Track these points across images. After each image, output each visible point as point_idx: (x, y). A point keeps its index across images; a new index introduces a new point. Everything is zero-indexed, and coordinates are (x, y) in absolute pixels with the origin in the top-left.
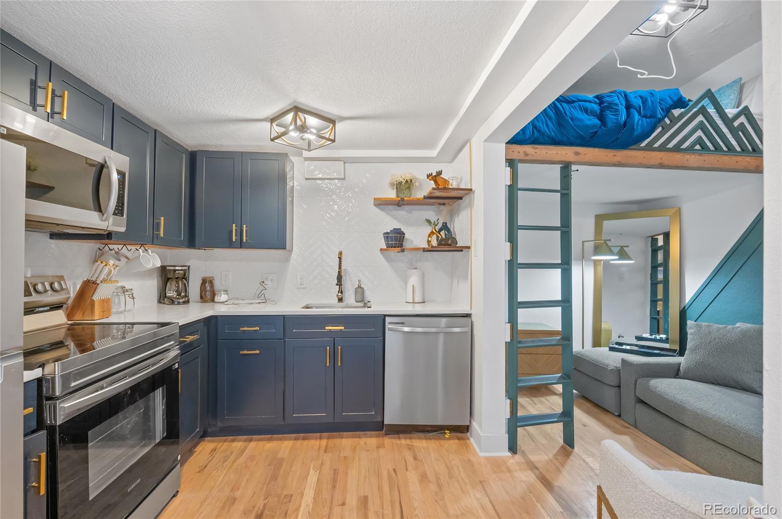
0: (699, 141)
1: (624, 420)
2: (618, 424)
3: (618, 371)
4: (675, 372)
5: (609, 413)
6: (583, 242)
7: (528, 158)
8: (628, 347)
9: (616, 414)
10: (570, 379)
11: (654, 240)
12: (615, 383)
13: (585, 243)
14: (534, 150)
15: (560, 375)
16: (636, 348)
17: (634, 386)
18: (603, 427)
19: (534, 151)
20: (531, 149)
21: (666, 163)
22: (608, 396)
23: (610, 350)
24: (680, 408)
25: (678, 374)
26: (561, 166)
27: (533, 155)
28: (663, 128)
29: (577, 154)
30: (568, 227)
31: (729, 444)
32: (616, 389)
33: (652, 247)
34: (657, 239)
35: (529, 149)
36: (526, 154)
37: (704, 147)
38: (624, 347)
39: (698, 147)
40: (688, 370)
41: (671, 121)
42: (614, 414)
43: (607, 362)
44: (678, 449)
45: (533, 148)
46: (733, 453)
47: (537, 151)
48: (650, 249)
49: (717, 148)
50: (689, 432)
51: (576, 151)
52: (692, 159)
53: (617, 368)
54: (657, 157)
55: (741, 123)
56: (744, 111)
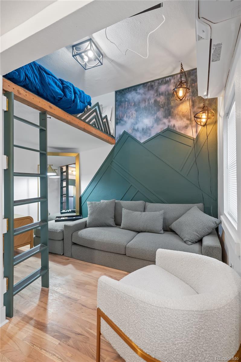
0: (94, 123)
1: (65, 256)
2: (64, 259)
3: (62, 232)
4: (85, 226)
5: (57, 255)
6: (38, 165)
7: (20, 96)
8: (64, 218)
9: (62, 254)
10: (47, 245)
11: (62, 169)
12: (61, 238)
14: (25, 93)
15: (40, 245)
16: (67, 218)
17: (71, 237)
18: (58, 265)
20: (23, 91)
21: (86, 128)
22: (58, 247)
23: (55, 222)
24: (92, 242)
25: (86, 226)
26: (40, 112)
27: (24, 97)
28: (84, 112)
30: (46, 151)
31: (112, 251)
32: (62, 241)
33: (61, 172)
34: (63, 168)
35: (21, 90)
37: (95, 126)
38: (62, 218)
40: (90, 223)
41: (87, 110)
42: (61, 255)
43: (56, 228)
44: (91, 261)
46: (113, 254)
47: (27, 94)
48: (60, 172)
49: (99, 128)
50: (96, 252)
51: (50, 105)
52: (93, 130)
53: (62, 230)
54: (82, 124)
55: (105, 121)
56: (106, 117)
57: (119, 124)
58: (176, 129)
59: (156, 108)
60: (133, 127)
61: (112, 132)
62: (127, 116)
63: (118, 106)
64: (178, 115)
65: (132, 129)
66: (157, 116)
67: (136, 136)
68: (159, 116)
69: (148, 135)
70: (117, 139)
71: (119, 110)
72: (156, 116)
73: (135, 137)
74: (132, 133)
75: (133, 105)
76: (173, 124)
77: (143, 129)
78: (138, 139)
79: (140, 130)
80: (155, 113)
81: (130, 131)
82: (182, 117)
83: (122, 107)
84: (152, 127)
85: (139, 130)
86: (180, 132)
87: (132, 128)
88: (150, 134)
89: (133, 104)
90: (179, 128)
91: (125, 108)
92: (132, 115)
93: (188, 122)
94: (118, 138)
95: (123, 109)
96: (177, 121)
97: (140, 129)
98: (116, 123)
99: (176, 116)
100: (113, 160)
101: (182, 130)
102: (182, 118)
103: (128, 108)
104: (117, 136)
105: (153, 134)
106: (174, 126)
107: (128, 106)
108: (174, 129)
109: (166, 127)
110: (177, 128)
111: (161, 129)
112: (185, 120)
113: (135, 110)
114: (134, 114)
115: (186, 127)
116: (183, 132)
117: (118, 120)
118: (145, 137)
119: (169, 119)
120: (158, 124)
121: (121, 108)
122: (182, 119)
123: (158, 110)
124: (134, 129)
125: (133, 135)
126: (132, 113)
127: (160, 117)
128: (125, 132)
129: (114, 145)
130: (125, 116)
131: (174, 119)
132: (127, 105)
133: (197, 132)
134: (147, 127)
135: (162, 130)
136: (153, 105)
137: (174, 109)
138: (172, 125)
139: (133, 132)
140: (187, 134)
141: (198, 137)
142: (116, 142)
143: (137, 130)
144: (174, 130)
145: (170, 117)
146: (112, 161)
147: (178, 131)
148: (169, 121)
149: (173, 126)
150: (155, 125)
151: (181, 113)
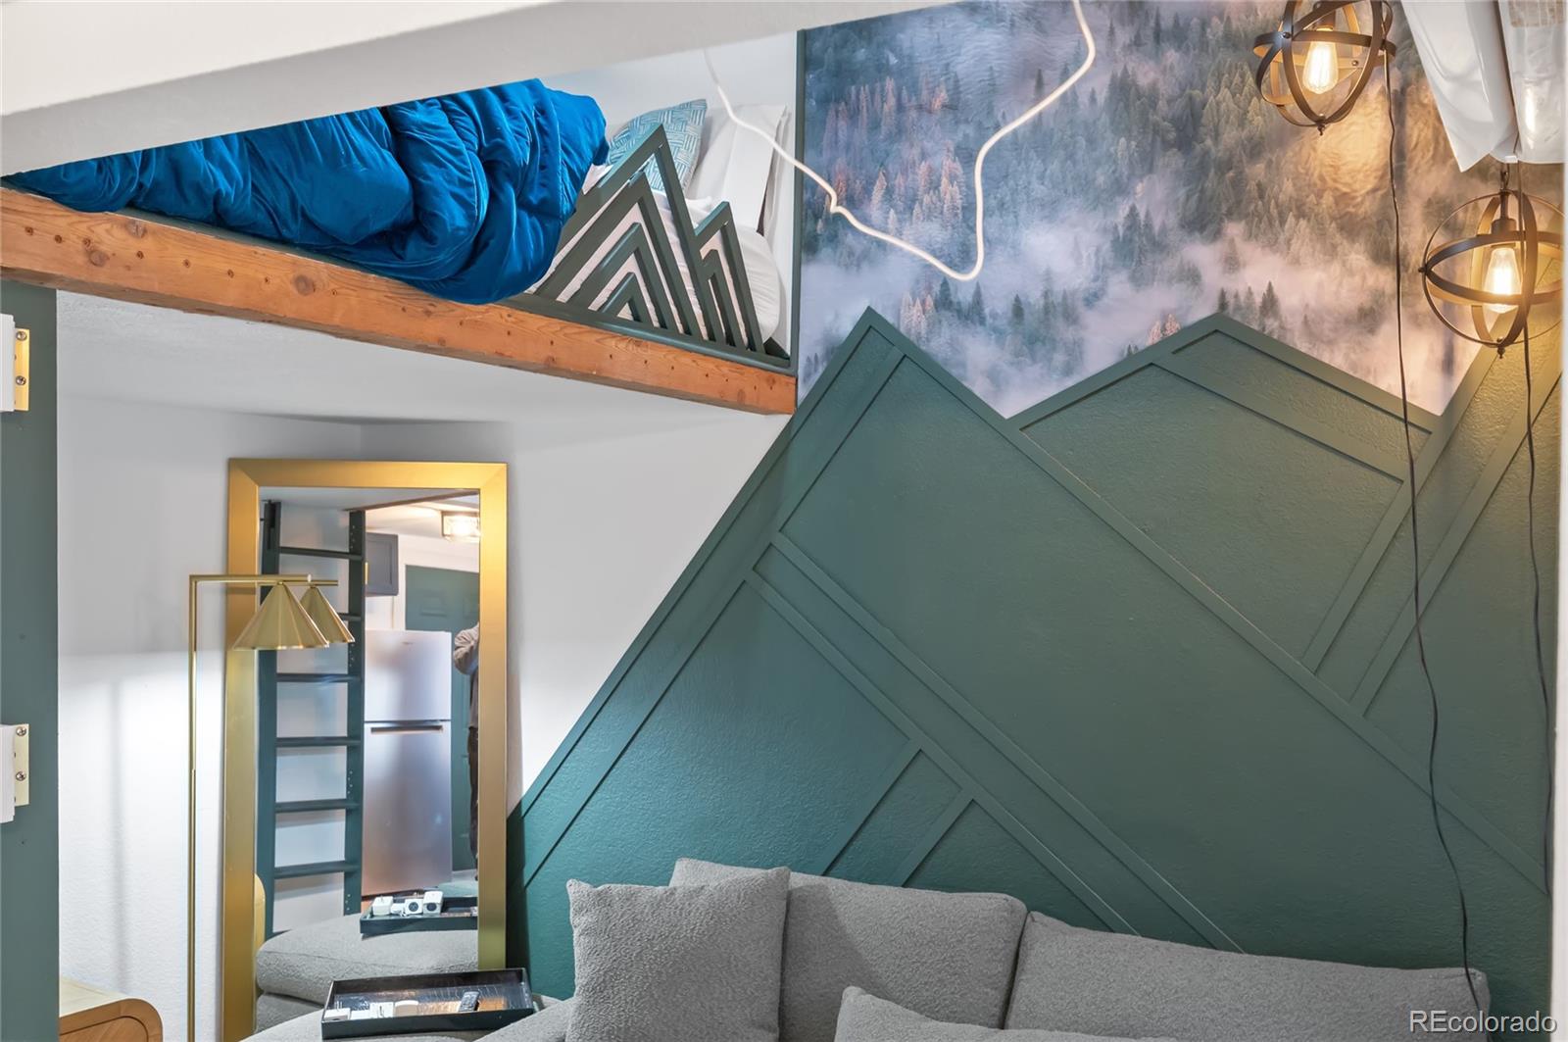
0: (628, 294)
6: (194, 578)
7: (102, 276)
13: (201, 584)
14: (132, 241)
19: (136, 245)
20: (119, 234)
21: (564, 359)
27: (128, 268)
29: (305, 285)
35: (110, 230)
36: (95, 256)
37: (639, 317)
39: (625, 313)
45: (125, 226)
47: (147, 244)
49: (665, 324)
51: (302, 271)
52: (620, 352)
54: (542, 335)
55: (713, 253)
56: (722, 219)
57: (825, 252)
58: (1282, 327)
59: (1123, 140)
60: (937, 288)
61: (770, 317)
62: (889, 192)
63: (825, 101)
64: (1301, 214)
65: (930, 301)
66: (1133, 209)
67: (962, 365)
68: (1147, 215)
69: (1059, 358)
70: (808, 375)
71: (827, 136)
72: (1123, 211)
73: (954, 372)
74: (930, 332)
75: (937, 105)
76: (1265, 290)
77: (1018, 310)
78: (979, 387)
79: (994, 316)
80: (1120, 188)
81: (912, 319)
82: (1338, 239)
83: (853, 115)
84: (1092, 299)
85: (987, 311)
86: (1315, 354)
87: (929, 289)
88: (1075, 351)
89: (943, 96)
90: (1306, 322)
91: (875, 125)
92: (934, 186)
93: (1385, 279)
94: (821, 370)
95: (861, 136)
96: (1296, 262)
97: (997, 305)
98: (806, 246)
99: (1282, 223)
100: (779, 540)
101: (1330, 343)
102: (1334, 247)
103: (899, 132)
104: (809, 349)
105: (1099, 357)
106: (1270, 303)
107: (900, 108)
108: (1271, 324)
109: (1203, 310)
110: (1295, 323)
111: (1165, 318)
112: (1358, 257)
113: (958, 148)
114: (952, 178)
115: (1368, 318)
116: (1336, 358)
117: (817, 217)
118: (1034, 371)
119: (1232, 241)
120: (1138, 280)
121: (842, 124)
122: (1332, 252)
123: (1146, 163)
124: (945, 301)
125: (938, 346)
126: (931, 170)
127: (1157, 228)
128: (871, 325)
129: (782, 420)
130: (877, 194)
131: (1272, 245)
132: (892, 101)
133: (1448, 364)
134: (1046, 294)
135: (1173, 328)
136: (1105, 119)
137: (1270, 163)
138: (1250, 293)
139: (934, 325)
140: (1371, 380)
141: (1458, 406)
142: (802, 393)
143: (972, 314)
144: (1269, 338)
145: (1234, 229)
146: (771, 544)
147: (1303, 347)
148: (1232, 263)
149: (1258, 300)
150: (1119, 285)
151: (1328, 199)
